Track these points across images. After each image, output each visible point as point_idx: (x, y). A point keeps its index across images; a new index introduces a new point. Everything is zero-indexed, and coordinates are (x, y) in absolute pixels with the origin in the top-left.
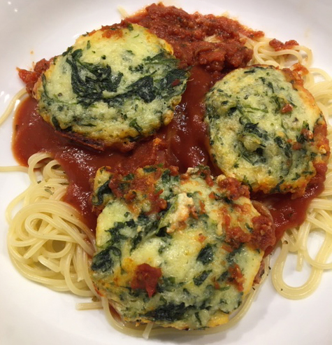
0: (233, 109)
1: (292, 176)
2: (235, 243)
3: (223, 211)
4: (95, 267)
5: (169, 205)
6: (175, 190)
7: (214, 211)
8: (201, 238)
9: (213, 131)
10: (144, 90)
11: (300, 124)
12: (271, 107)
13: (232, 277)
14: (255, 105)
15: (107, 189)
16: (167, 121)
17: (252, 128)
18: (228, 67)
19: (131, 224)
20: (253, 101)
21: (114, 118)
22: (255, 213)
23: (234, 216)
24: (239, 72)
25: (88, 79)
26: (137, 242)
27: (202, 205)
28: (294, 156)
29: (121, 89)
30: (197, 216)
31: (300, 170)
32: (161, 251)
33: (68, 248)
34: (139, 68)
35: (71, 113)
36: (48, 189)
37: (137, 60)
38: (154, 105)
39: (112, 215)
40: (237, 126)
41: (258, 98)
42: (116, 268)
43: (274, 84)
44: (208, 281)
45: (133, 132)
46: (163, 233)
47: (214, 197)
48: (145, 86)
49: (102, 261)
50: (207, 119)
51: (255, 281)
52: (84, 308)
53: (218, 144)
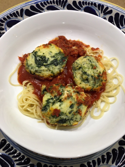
0: (80, 68)
1: (96, 86)
2: (80, 103)
3: (77, 95)
4: (42, 110)
5: (62, 94)
6: (64, 90)
7: (74, 95)
8: (71, 102)
9: (74, 74)
10: (55, 63)
11: (98, 72)
12: (91, 67)
13: (79, 112)
14: (86, 67)
15: (45, 90)
16: (61, 71)
17: (85, 73)
18: (79, 56)
19: (52, 99)
20: (86, 66)
21: (47, 71)
22: (85, 96)
23: (79, 97)
24: (82, 57)
25: (39, 60)
26: (54, 103)
27: (71, 94)
28: (97, 81)
29: (49, 63)
30: (69, 96)
31: (98, 84)
32: (60, 106)
33: (35, 106)
34: (54, 57)
35: (35, 69)
36: (29, 91)
37: (53, 54)
38: (58, 67)
39: (47, 97)
40: (81, 73)
41: (87, 65)
42: (48, 110)
43: (92, 61)
44: (72, 113)
45: (52, 74)
46: (60, 101)
47: (74, 92)
48: (55, 61)
49: (44, 109)
50: (73, 71)
51: (85, 114)
52: (39, 122)
53: (76, 78)
